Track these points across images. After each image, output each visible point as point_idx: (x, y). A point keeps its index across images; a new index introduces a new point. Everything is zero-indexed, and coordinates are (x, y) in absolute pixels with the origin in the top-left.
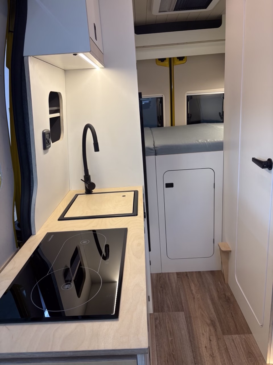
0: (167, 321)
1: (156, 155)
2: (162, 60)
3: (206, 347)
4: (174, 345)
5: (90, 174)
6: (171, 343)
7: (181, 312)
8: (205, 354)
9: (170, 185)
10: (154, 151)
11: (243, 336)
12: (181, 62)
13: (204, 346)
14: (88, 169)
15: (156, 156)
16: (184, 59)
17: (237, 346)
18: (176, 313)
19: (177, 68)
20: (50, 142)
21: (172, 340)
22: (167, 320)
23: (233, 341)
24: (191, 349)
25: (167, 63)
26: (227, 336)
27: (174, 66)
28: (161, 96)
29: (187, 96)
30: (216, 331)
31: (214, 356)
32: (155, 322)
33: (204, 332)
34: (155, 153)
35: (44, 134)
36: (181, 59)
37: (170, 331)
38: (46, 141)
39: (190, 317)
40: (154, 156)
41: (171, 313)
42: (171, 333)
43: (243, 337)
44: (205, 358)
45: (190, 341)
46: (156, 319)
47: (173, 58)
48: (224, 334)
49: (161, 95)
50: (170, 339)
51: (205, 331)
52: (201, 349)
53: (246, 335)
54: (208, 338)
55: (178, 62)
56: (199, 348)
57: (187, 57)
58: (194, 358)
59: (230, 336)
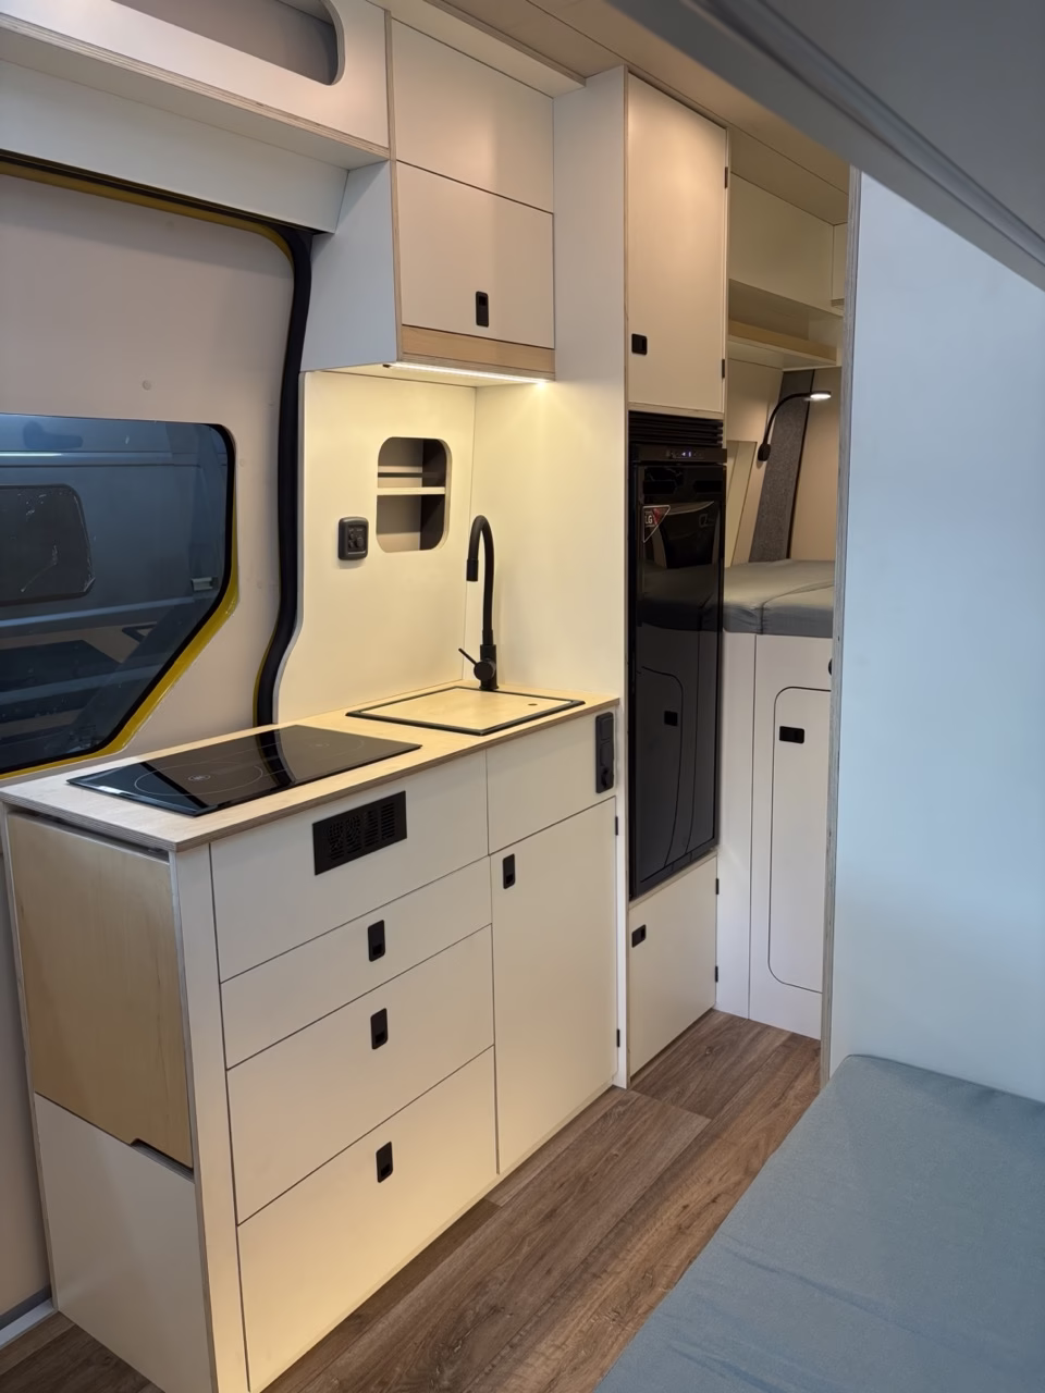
0: (643, 1119)
1: (761, 632)
3: (685, 1207)
4: (610, 1166)
5: (495, 642)
6: (607, 1160)
7: (701, 1118)
8: (669, 1218)
9: (793, 735)
10: (759, 621)
13: (683, 1202)
15: (758, 636)
18: (688, 1113)
21: (616, 1155)
22: (646, 1116)
24: (642, 1193)
31: (688, 1232)
32: (615, 1106)
35: (346, 526)
37: (630, 1139)
38: (349, 541)
39: (717, 1136)
40: (752, 636)
41: (673, 1108)
42: (627, 1143)
44: (658, 1224)
45: (660, 1178)
46: (621, 1103)
50: (614, 1151)
51: (725, 1178)
52: (667, 1204)
54: (714, 1195)
56: (667, 1199)
58: (631, 1210)
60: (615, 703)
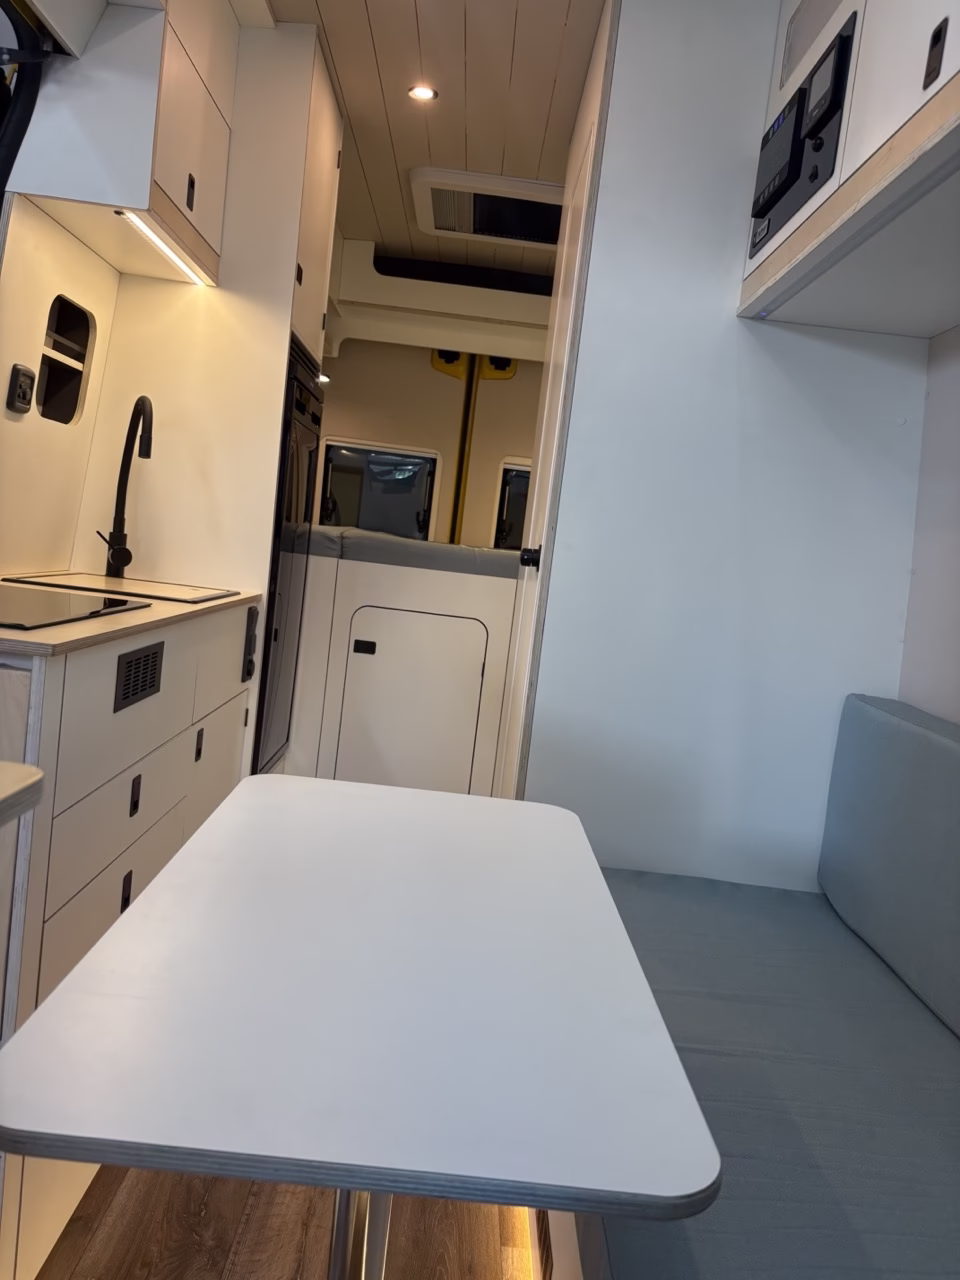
1: (342, 557)
2: (449, 357)
5: (126, 531)
9: (366, 647)
10: (339, 547)
12: (499, 374)
14: (126, 516)
15: (340, 561)
16: (508, 369)
19: (489, 385)
20: (28, 398)
25: (461, 367)
27: (481, 382)
28: (433, 456)
29: (506, 472)
34: (340, 553)
35: (17, 373)
36: (501, 363)
38: (19, 391)
40: (336, 560)
47: (481, 357)
49: (434, 451)
55: (488, 370)
57: (517, 360)
60: (257, 598)
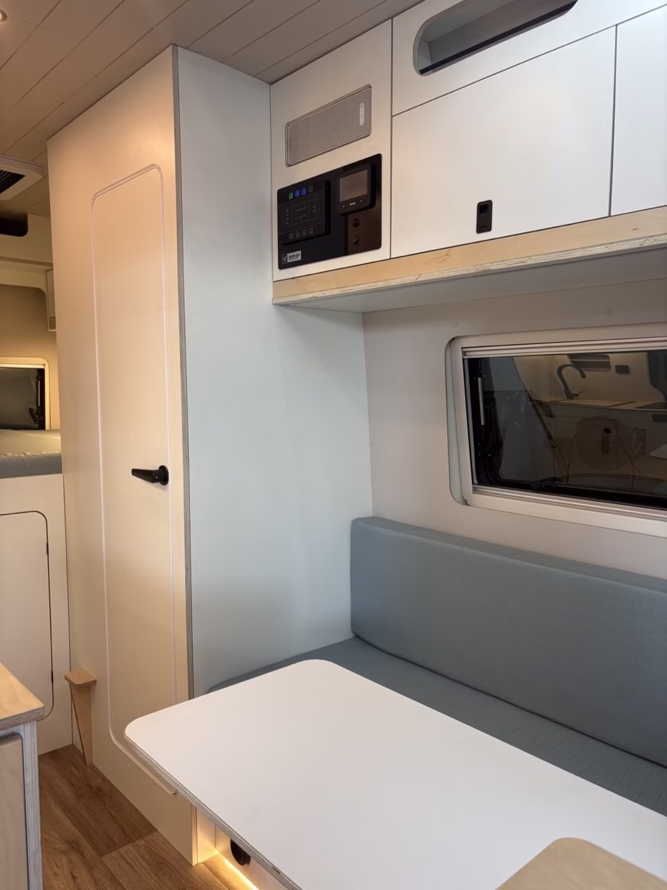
11: (141, 842)
17: (132, 863)
23: (124, 859)
26: (107, 855)
30: (83, 856)
33: (56, 869)
43: (142, 844)
48: (101, 854)
51: (59, 865)
53: (146, 838)
54: (70, 876)
59: (114, 854)
